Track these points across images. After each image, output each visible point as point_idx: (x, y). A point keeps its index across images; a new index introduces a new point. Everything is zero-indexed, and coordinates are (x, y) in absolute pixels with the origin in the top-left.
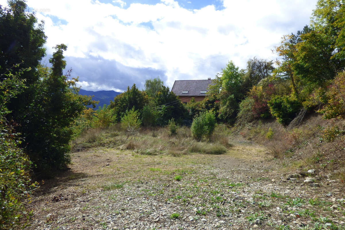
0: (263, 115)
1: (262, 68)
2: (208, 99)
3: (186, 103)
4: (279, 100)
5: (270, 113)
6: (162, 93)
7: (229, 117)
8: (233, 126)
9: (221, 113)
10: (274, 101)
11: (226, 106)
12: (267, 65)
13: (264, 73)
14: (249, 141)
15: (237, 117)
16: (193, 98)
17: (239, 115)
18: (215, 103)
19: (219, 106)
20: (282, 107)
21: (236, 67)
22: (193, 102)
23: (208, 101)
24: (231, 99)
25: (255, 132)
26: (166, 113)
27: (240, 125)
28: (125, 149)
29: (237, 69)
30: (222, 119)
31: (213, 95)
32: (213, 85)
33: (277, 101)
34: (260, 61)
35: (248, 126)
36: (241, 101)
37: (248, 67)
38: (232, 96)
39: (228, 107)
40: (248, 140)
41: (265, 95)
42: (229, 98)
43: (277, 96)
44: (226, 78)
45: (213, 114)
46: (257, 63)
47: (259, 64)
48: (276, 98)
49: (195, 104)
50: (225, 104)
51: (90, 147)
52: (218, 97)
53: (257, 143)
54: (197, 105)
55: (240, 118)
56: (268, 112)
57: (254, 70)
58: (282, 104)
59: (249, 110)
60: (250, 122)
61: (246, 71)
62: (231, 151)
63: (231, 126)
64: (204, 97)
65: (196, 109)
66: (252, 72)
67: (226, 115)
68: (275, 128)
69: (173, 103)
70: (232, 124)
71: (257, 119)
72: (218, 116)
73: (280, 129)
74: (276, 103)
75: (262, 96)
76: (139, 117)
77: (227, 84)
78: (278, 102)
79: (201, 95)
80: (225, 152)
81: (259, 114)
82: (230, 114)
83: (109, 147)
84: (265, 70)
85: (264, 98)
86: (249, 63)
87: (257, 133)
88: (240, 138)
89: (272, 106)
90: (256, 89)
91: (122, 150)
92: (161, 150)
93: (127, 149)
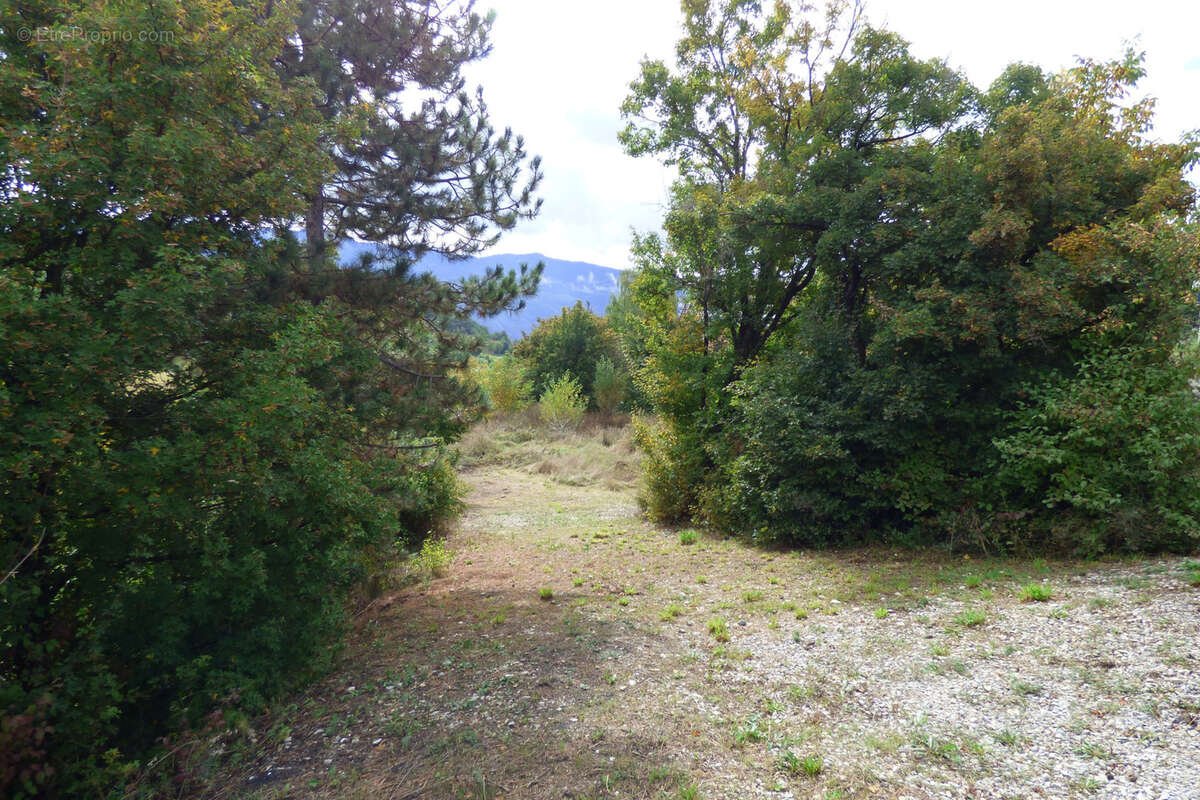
28: (536, 473)
76: (579, 394)
83: (510, 466)
91: (530, 473)
92: (594, 478)
93: (540, 472)
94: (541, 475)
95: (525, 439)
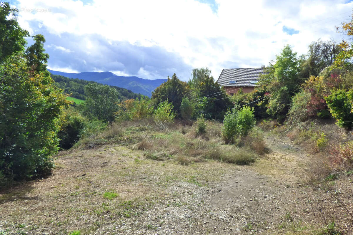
0: (320, 113)
1: (329, 52)
2: (256, 91)
3: (232, 94)
4: (341, 95)
5: (329, 112)
6: (205, 83)
7: (278, 113)
8: (283, 124)
9: (270, 108)
10: (334, 97)
11: (276, 100)
12: (337, 49)
13: (332, 58)
14: (296, 146)
15: (288, 114)
16: (241, 89)
17: (291, 111)
18: (265, 95)
19: (269, 99)
20: (344, 105)
21: (293, 52)
22: (241, 93)
23: (257, 92)
24: (283, 91)
25: (305, 136)
26: (207, 106)
27: (291, 123)
28: (136, 150)
29: (295, 55)
30: (271, 115)
31: (263, 86)
32: (265, 74)
33: (338, 97)
34: (327, 44)
35: (300, 126)
36: (294, 95)
37: (310, 52)
38: (285, 88)
39: (278, 101)
40: (295, 144)
41: (325, 88)
42: (280, 90)
43: (339, 91)
44: (279, 66)
45: (251, 110)
46: (322, 45)
47: (326, 48)
48: (338, 93)
49: (242, 96)
50: (275, 97)
51: (103, 144)
52: (269, 88)
53: (305, 150)
54: (244, 98)
55: (292, 115)
56: (327, 110)
57: (317, 56)
58: (344, 102)
59: (303, 107)
60: (304, 121)
61: (307, 56)
62: (263, 160)
63: (280, 124)
64: (252, 88)
65: (243, 102)
66: (314, 59)
67: (276, 110)
68: (334, 132)
69: (215, 95)
70: (282, 122)
71: (313, 117)
72: (267, 111)
73: (340, 134)
74: (336, 100)
75: (321, 89)
76: (172, 110)
77: (281, 73)
78: (340, 98)
79: (251, 85)
80: (253, 161)
81: (315, 112)
82: (280, 110)
83: (124, 144)
84: (333, 55)
85: (324, 92)
86: (311, 46)
87: (307, 137)
88: (287, 142)
89: (330, 103)
90: (314, 80)
91: (133, 150)
92: (172, 154)
93: (139, 149)
94: (138, 151)
95: (143, 130)
